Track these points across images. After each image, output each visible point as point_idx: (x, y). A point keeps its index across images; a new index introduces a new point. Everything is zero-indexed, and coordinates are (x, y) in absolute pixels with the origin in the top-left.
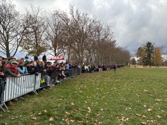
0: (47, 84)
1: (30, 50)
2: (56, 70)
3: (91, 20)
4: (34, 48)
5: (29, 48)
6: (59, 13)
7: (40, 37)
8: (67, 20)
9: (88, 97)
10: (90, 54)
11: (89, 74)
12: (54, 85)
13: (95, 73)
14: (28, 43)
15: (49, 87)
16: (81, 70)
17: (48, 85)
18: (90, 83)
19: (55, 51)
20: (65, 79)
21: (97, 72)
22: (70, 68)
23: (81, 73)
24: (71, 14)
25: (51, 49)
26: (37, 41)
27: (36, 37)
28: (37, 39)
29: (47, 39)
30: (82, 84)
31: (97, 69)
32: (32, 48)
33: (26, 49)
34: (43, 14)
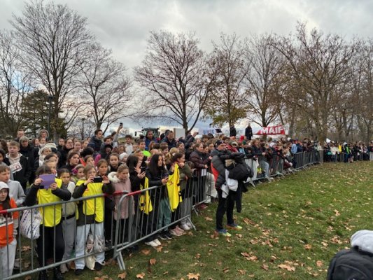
0: (264, 176)
1: (217, 114)
2: (278, 155)
3: (346, 47)
4: (224, 111)
5: (215, 112)
6: (275, 42)
7: (235, 89)
8: (292, 52)
9: (335, 199)
10: (345, 119)
11: (342, 165)
12: (272, 178)
13: (357, 163)
14: (214, 103)
15: (267, 180)
16: (321, 156)
17: (267, 176)
18: (342, 181)
19: (263, 115)
20: (290, 170)
21: (365, 163)
22: (299, 150)
23: (321, 163)
24: (301, 39)
25: (255, 112)
26: (229, 97)
27: (228, 90)
28: (229, 94)
29: (248, 93)
30: (324, 181)
31: (364, 154)
32: (219, 111)
33: (210, 113)
34: (241, 44)
